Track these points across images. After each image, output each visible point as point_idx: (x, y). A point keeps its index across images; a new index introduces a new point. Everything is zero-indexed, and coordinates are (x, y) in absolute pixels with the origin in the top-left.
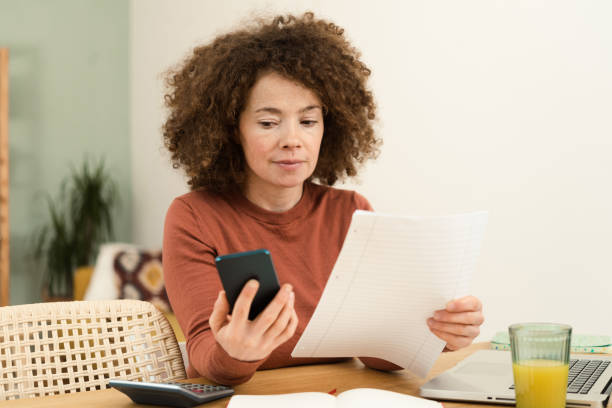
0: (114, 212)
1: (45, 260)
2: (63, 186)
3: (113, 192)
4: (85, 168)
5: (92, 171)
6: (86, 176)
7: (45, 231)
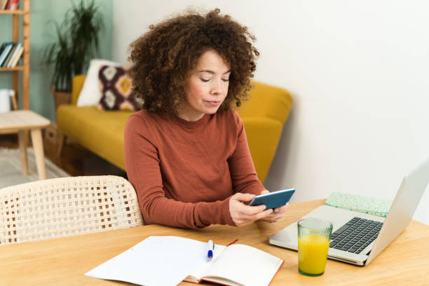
0: (100, 35)
1: (53, 66)
2: (66, 15)
3: (100, 21)
4: (82, 4)
5: (86, 6)
6: (82, 9)
7: (54, 46)
